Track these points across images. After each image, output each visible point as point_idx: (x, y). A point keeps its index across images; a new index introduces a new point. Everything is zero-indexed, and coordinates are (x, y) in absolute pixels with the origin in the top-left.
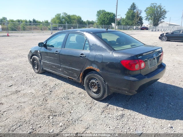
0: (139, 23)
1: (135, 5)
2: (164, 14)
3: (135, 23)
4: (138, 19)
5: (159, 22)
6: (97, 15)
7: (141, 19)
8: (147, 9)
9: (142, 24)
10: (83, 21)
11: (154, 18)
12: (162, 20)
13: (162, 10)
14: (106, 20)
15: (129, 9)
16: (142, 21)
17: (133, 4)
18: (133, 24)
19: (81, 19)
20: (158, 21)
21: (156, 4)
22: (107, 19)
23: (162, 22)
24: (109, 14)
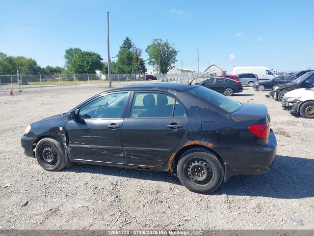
0: (141, 69)
1: (130, 41)
2: (174, 55)
3: (135, 70)
4: (139, 63)
5: (168, 68)
6: (67, 57)
7: (142, 63)
8: (149, 47)
9: (144, 70)
10: (40, 67)
11: (161, 62)
12: (172, 65)
13: (171, 49)
14: (85, 65)
15: (122, 47)
16: (144, 67)
17: (127, 39)
18: (131, 71)
19: (35, 63)
20: (167, 66)
21: (160, 40)
22: (88, 63)
23: (172, 68)
24: (89, 55)
